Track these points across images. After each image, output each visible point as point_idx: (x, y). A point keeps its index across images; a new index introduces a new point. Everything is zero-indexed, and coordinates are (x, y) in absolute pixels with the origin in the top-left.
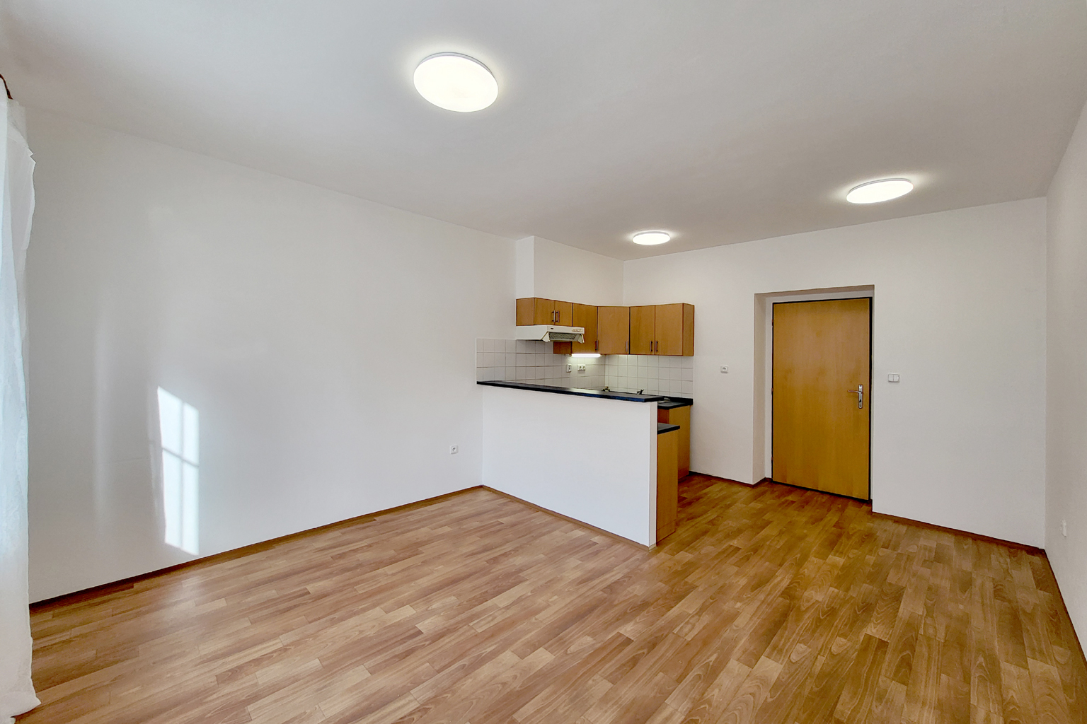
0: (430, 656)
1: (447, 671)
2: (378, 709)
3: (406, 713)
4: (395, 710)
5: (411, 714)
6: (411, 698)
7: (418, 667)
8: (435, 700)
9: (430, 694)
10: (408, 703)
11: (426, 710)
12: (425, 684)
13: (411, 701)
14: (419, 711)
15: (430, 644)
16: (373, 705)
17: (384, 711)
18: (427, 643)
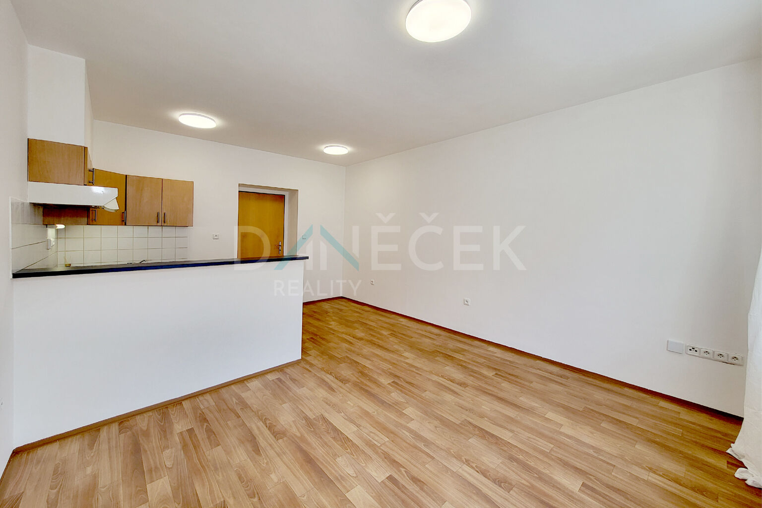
0: (419, 466)
1: (431, 454)
2: (476, 487)
3: (473, 471)
4: (475, 478)
5: (472, 467)
6: (460, 470)
7: (431, 472)
8: (458, 457)
9: (454, 461)
10: (466, 471)
11: (467, 461)
12: (446, 464)
13: (463, 470)
14: (469, 464)
15: (403, 467)
16: (474, 492)
17: (476, 483)
18: (403, 470)
